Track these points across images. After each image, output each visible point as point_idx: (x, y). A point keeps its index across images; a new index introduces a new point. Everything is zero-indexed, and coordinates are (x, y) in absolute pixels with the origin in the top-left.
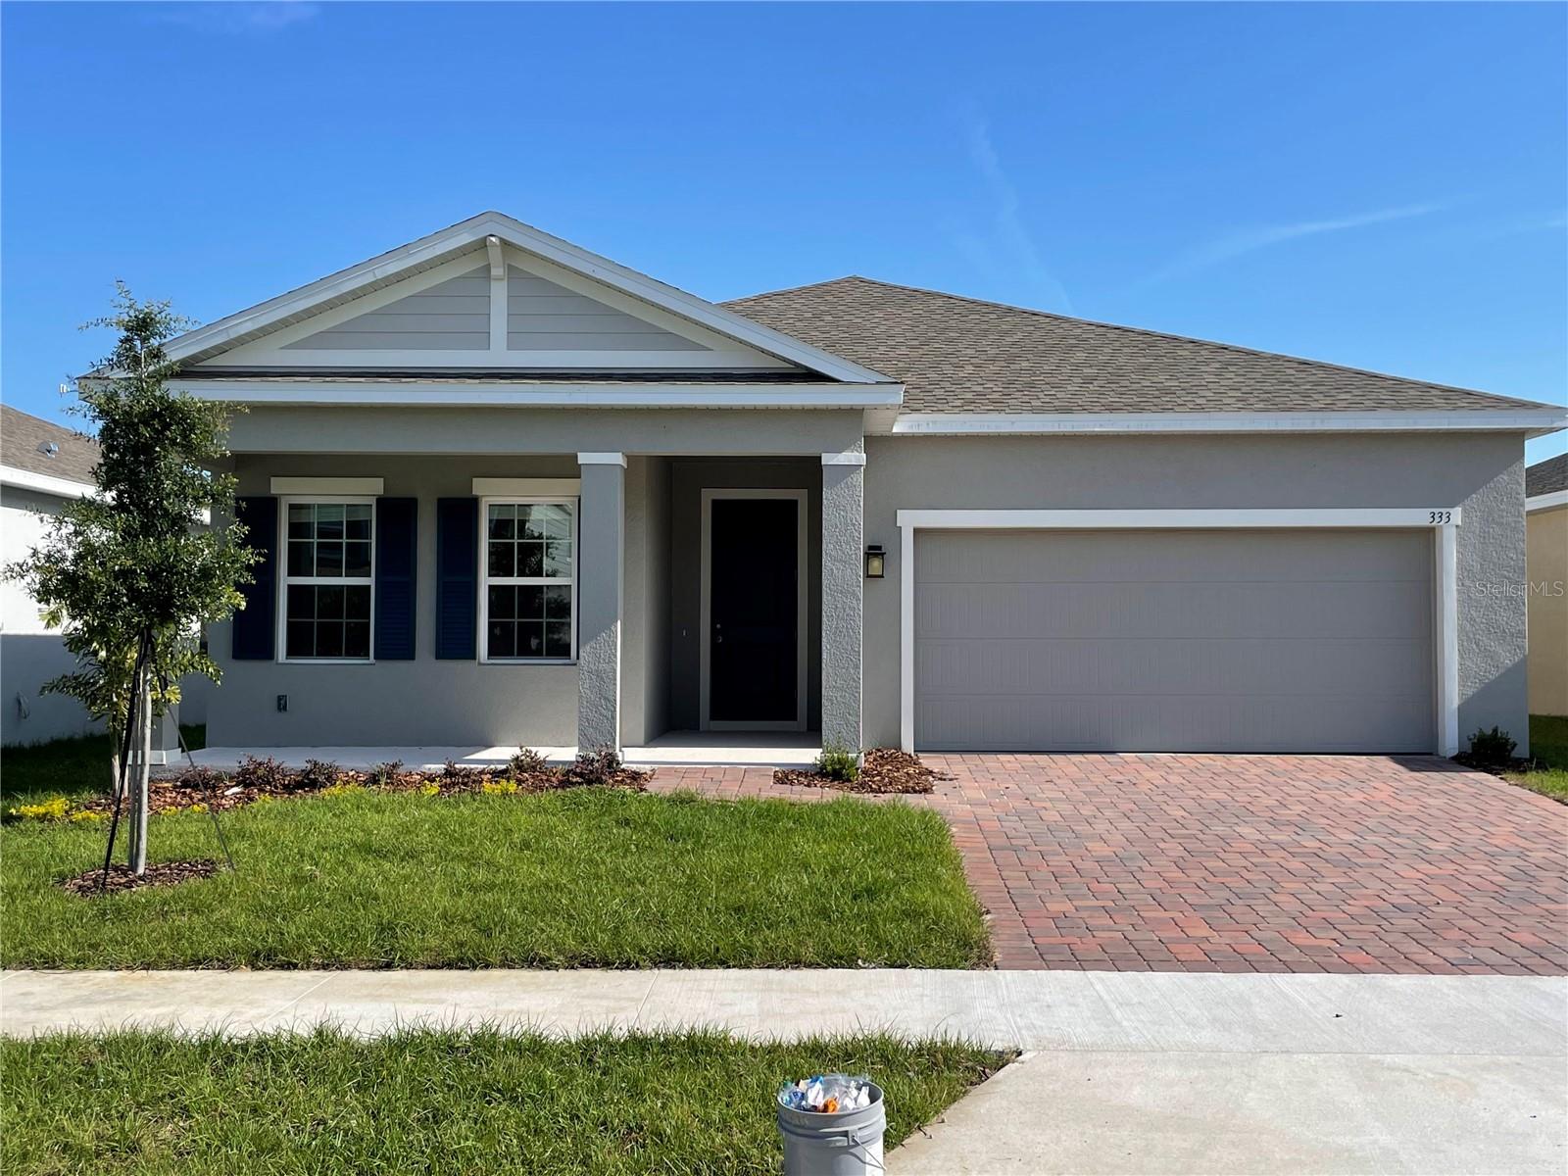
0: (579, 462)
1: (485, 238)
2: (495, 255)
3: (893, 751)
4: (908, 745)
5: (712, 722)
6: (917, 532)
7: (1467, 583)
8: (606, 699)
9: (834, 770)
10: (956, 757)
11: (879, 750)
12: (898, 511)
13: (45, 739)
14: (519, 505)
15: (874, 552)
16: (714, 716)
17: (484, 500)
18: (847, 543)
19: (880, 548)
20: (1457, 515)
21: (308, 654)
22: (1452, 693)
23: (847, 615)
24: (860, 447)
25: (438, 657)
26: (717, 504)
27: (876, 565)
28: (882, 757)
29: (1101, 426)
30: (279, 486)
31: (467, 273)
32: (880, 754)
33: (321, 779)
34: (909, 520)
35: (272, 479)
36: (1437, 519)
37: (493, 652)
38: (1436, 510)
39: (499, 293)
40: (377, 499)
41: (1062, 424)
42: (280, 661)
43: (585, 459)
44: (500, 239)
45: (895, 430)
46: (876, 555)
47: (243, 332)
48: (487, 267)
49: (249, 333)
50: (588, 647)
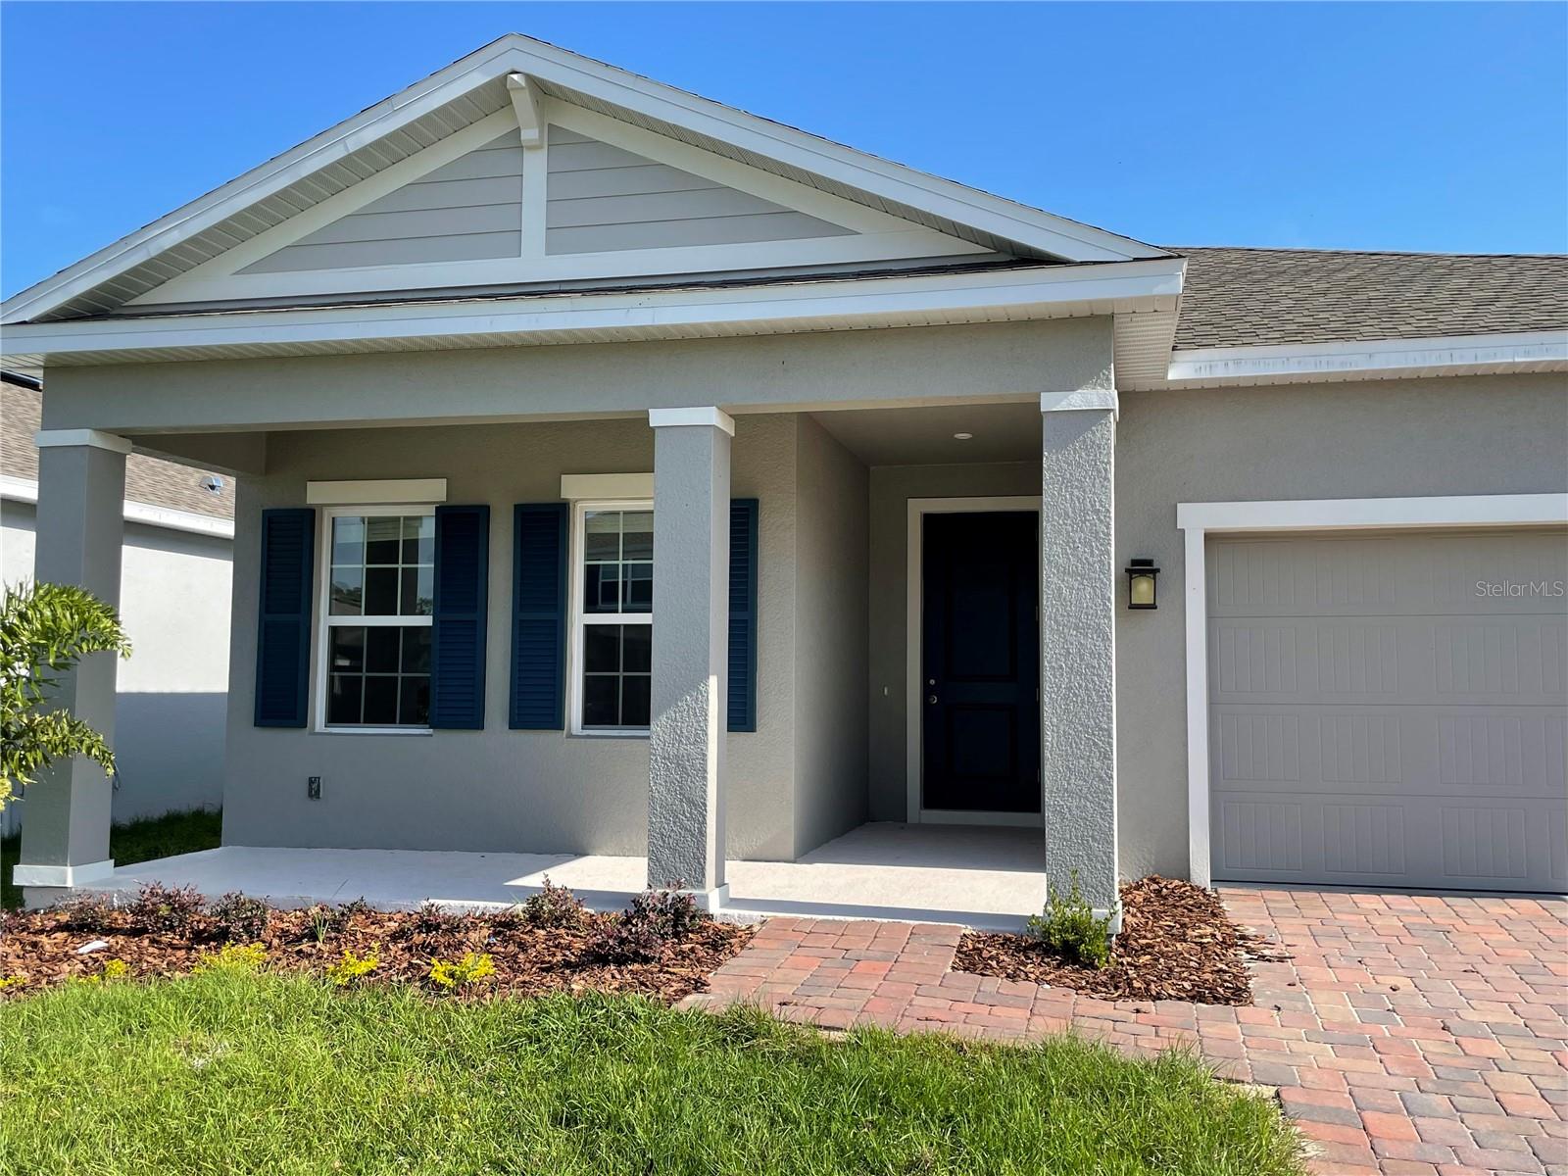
0: (651, 425)
1: (505, 77)
2: (523, 102)
3: (1177, 882)
4: (1201, 873)
5: (924, 812)
6: (1210, 538)
8: (691, 802)
9: (1065, 942)
10: (1278, 897)
11: (1154, 880)
12: (1179, 505)
14: (625, 513)
15: (1140, 568)
16: (930, 801)
17: (579, 505)
18: (1087, 543)
19: (1149, 563)
21: (353, 719)
23: (1087, 667)
24: (1108, 379)
25: (513, 725)
26: (930, 521)
27: (1143, 589)
28: (1158, 892)
29: (1527, 353)
30: (317, 493)
31: (490, 143)
32: (1156, 887)
34: (1197, 519)
35: (309, 481)
37: (591, 718)
39: (535, 167)
40: (437, 509)
41: (1456, 354)
42: (317, 730)
43: (658, 418)
44: (529, 78)
45: (1173, 374)
46: (1143, 573)
47: (167, 247)
48: (518, 130)
49: (178, 248)
50: (663, 718)
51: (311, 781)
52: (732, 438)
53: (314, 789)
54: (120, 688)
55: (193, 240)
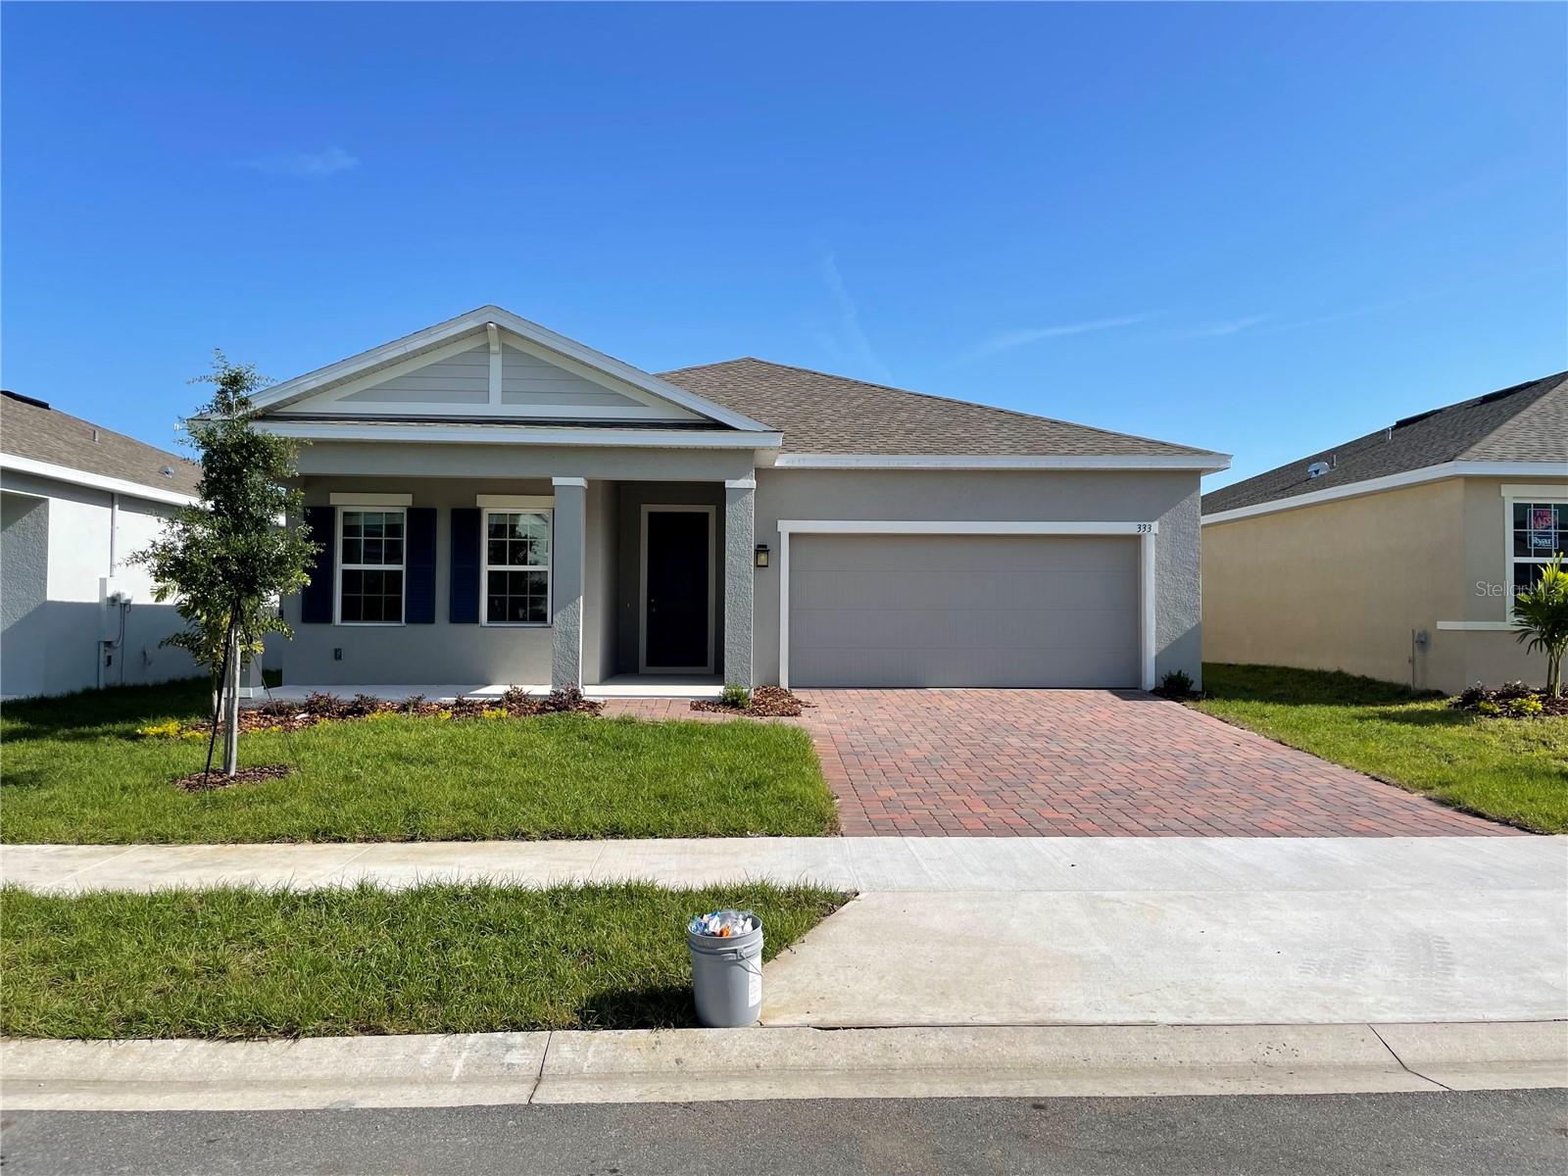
0: (553, 484)
2: (493, 336)
3: (774, 687)
4: (784, 684)
5: (647, 667)
6: (791, 535)
7: (1162, 572)
8: (572, 651)
9: (733, 700)
10: (817, 692)
11: (764, 686)
12: (779, 522)
13: (164, 679)
14: (510, 515)
15: (761, 549)
16: (650, 663)
17: (485, 510)
19: (765, 546)
20: (1155, 526)
21: (357, 619)
22: (1151, 648)
23: (742, 593)
24: (752, 475)
25: (451, 621)
26: (651, 515)
27: (763, 558)
28: (766, 691)
30: (336, 499)
31: (472, 349)
32: (765, 689)
33: (366, 708)
35: (331, 494)
36: (1142, 530)
37: (491, 618)
38: (1142, 524)
40: (408, 509)
42: (337, 624)
43: (558, 481)
45: (776, 464)
46: (763, 551)
47: (309, 388)
48: (489, 345)
50: (559, 615)
53: (338, 655)
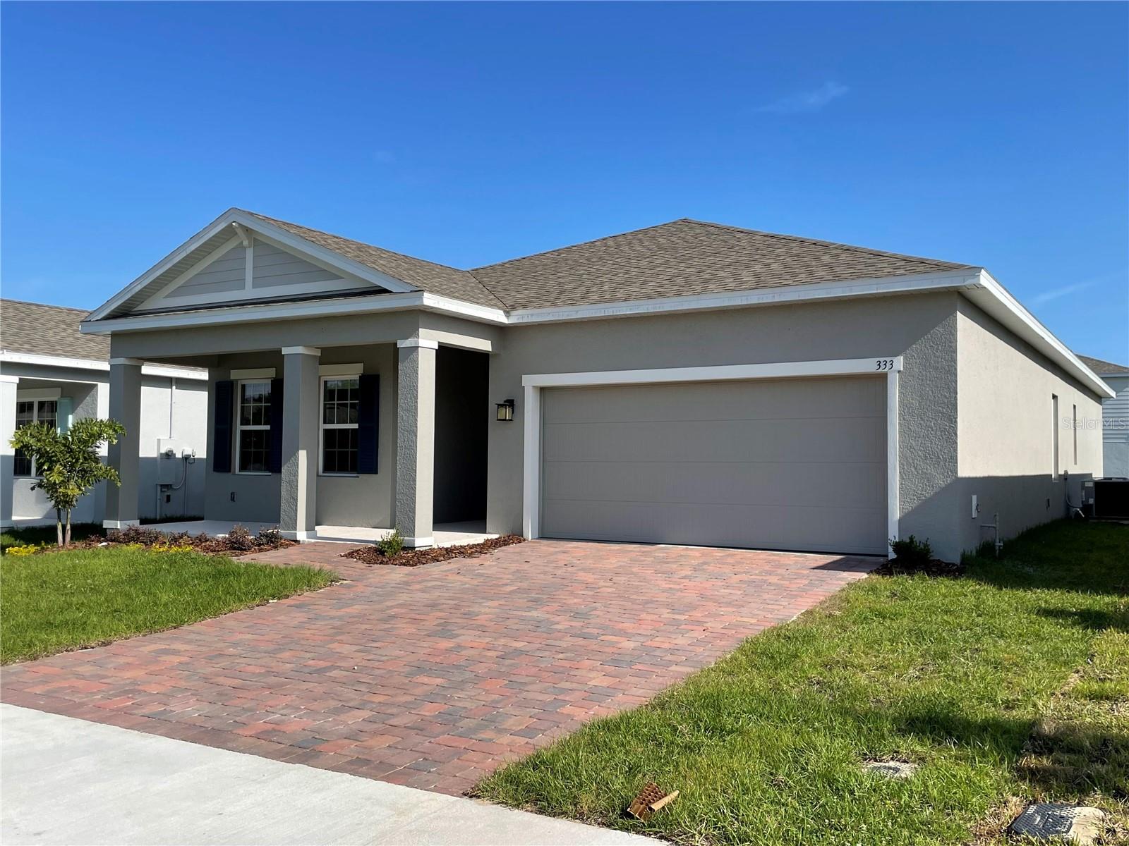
0: (283, 354)
1: (231, 224)
7: (907, 417)
8: (293, 498)
12: (522, 376)
18: (411, 398)
19: (511, 401)
20: (899, 362)
21: (249, 469)
22: (895, 511)
23: (410, 446)
27: (503, 412)
29: (631, 310)
30: (235, 375)
31: (234, 247)
34: (530, 381)
35: (232, 371)
36: (883, 367)
38: (882, 359)
39: (250, 254)
42: (236, 473)
43: (285, 351)
44: (239, 224)
48: (242, 242)
49: (141, 291)
50: (285, 466)
51: (232, 494)
52: (320, 357)
53: (233, 497)
54: (141, 456)
55: (145, 287)
